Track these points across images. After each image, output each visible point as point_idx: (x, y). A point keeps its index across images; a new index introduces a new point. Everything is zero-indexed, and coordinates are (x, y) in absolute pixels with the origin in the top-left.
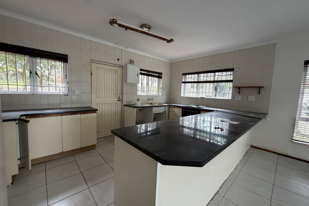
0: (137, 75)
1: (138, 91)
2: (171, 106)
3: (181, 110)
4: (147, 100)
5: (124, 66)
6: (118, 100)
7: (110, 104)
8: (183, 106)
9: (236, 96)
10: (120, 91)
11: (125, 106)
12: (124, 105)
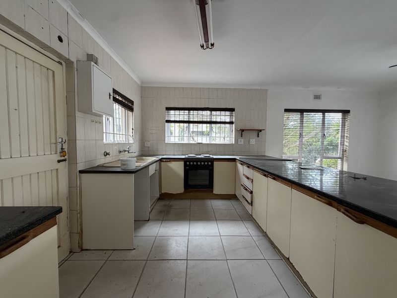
0: (109, 96)
1: (104, 134)
2: (164, 160)
3: (182, 164)
4: (118, 154)
5: (75, 63)
6: (59, 161)
7: (34, 177)
8: (183, 157)
9: (239, 140)
10: (62, 133)
11: (83, 175)
12: (81, 172)
